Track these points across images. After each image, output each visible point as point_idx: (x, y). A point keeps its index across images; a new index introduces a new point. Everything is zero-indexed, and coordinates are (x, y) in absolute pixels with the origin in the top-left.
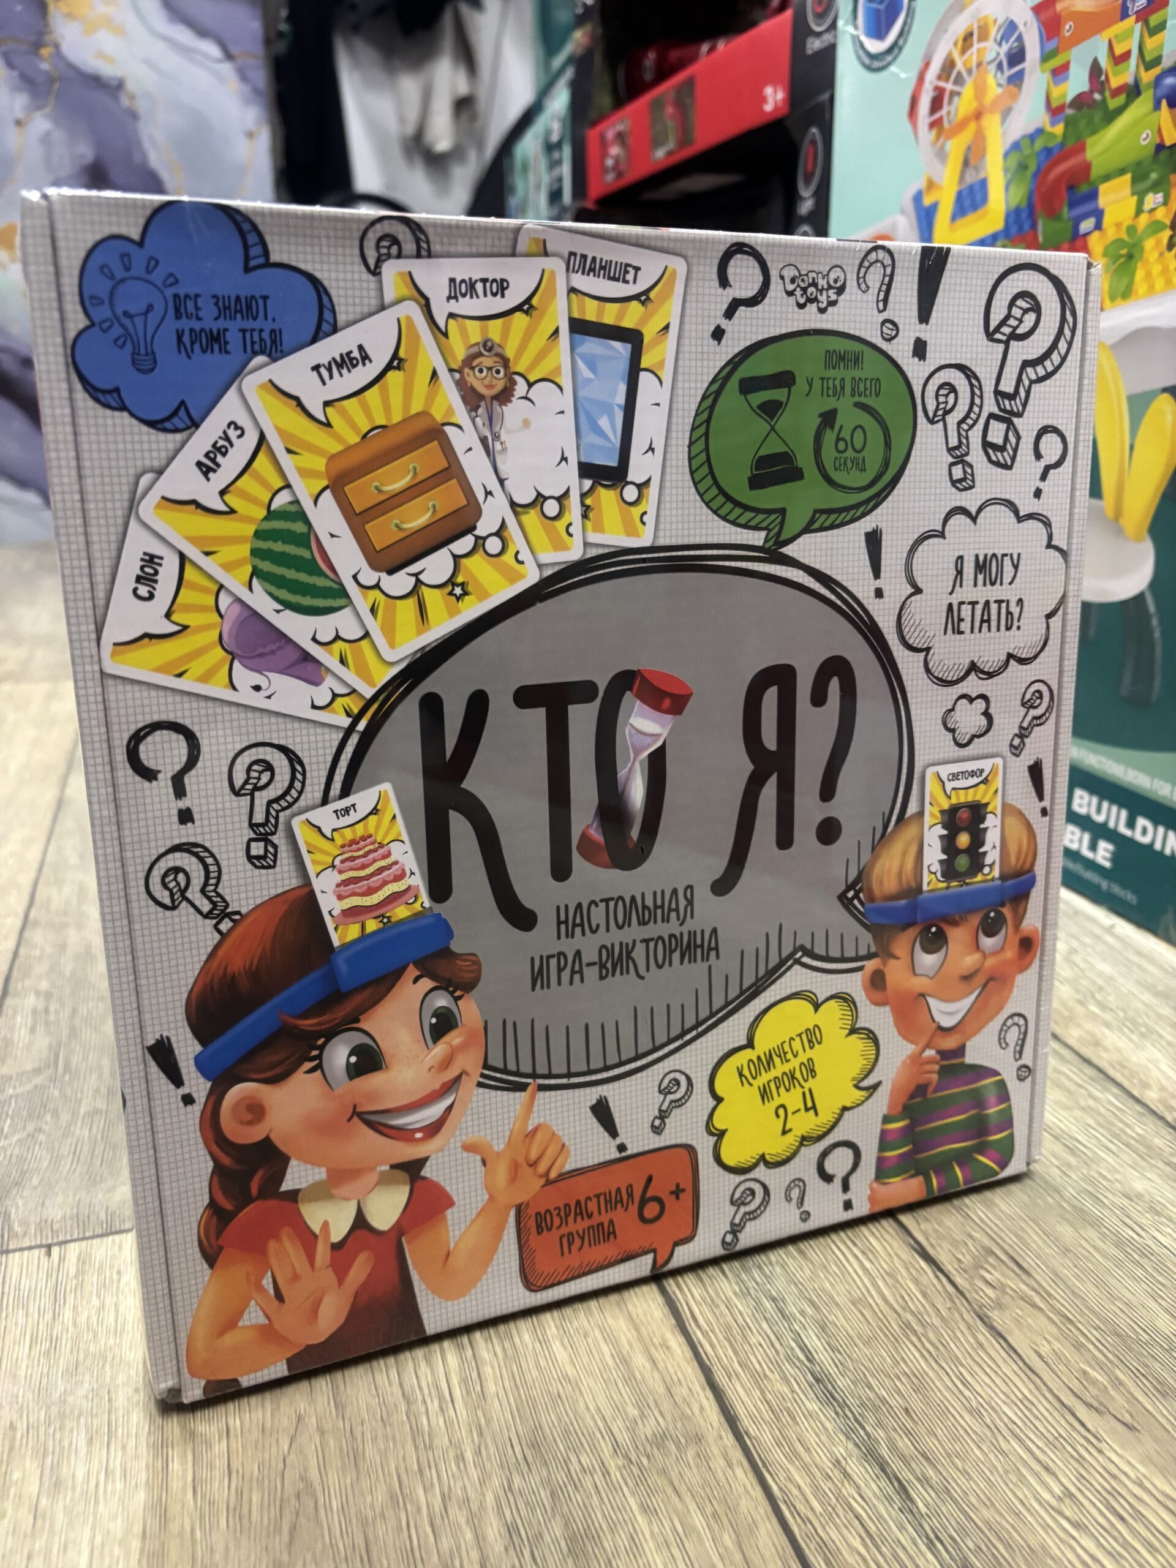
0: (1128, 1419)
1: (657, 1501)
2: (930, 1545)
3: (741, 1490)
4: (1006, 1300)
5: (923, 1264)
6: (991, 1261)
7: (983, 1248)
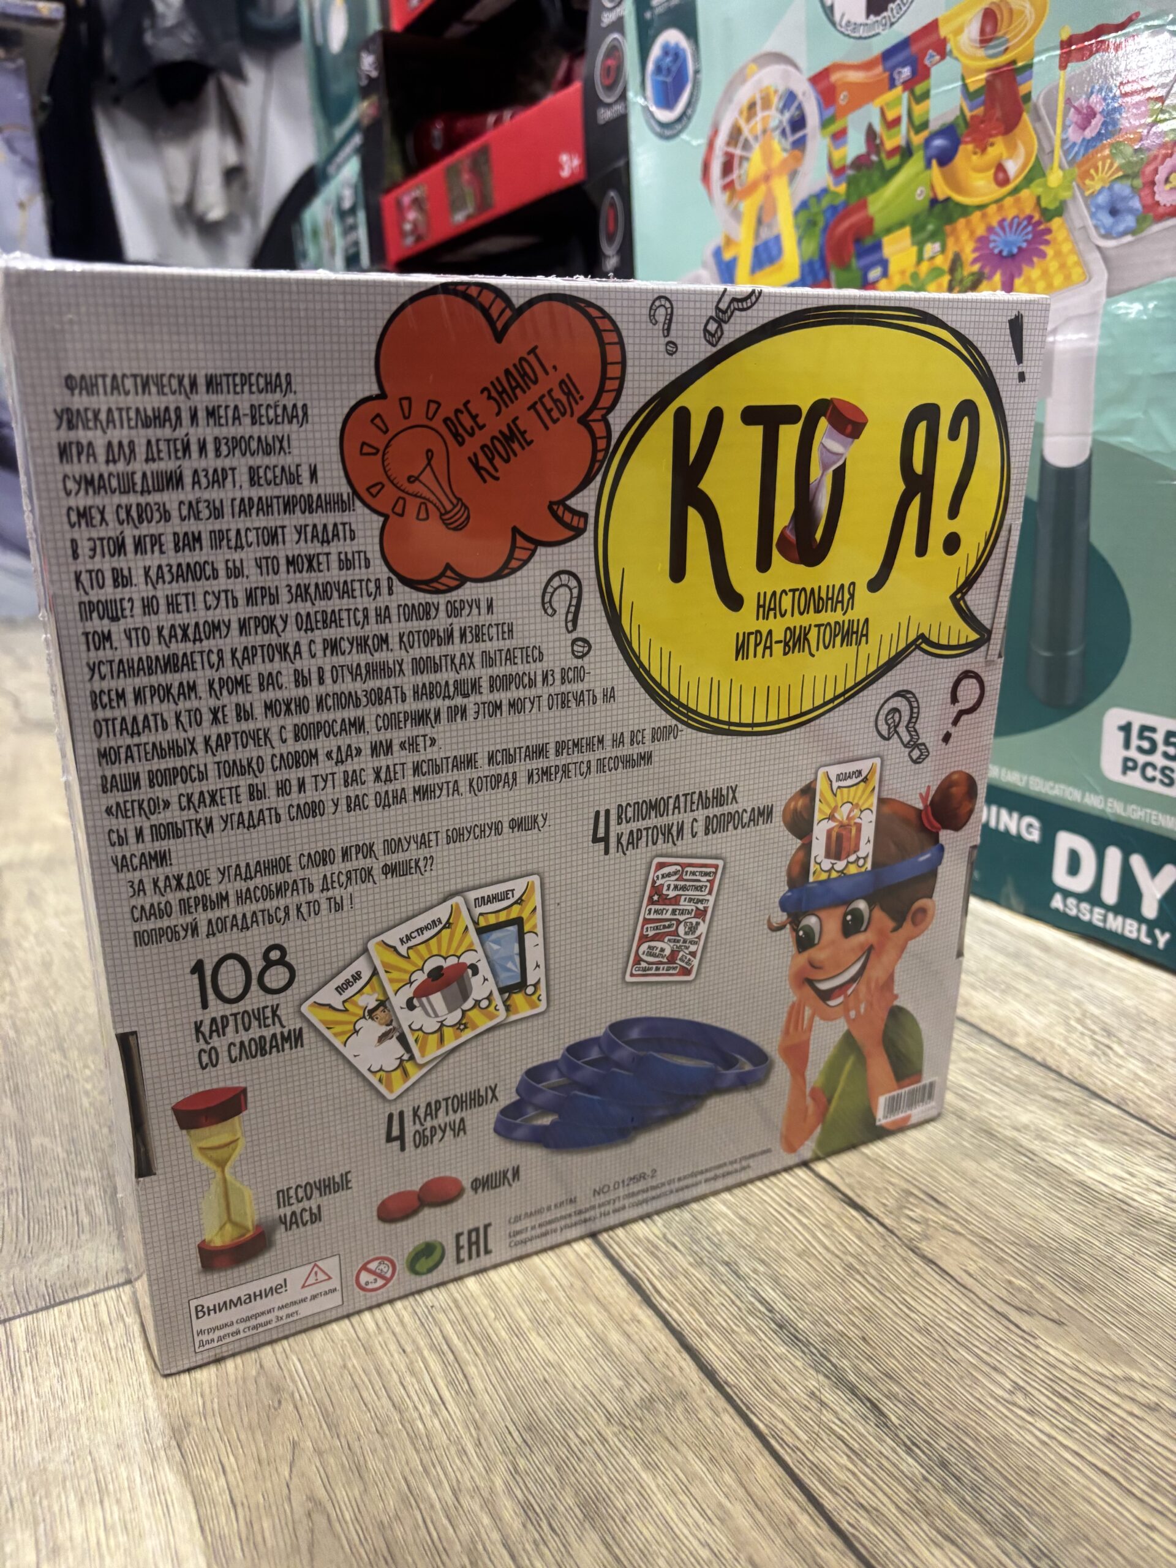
0: (1054, 1315)
1: (657, 1457)
2: (909, 1451)
3: (731, 1434)
4: (930, 1232)
5: (853, 1212)
6: (911, 1200)
7: (902, 1190)
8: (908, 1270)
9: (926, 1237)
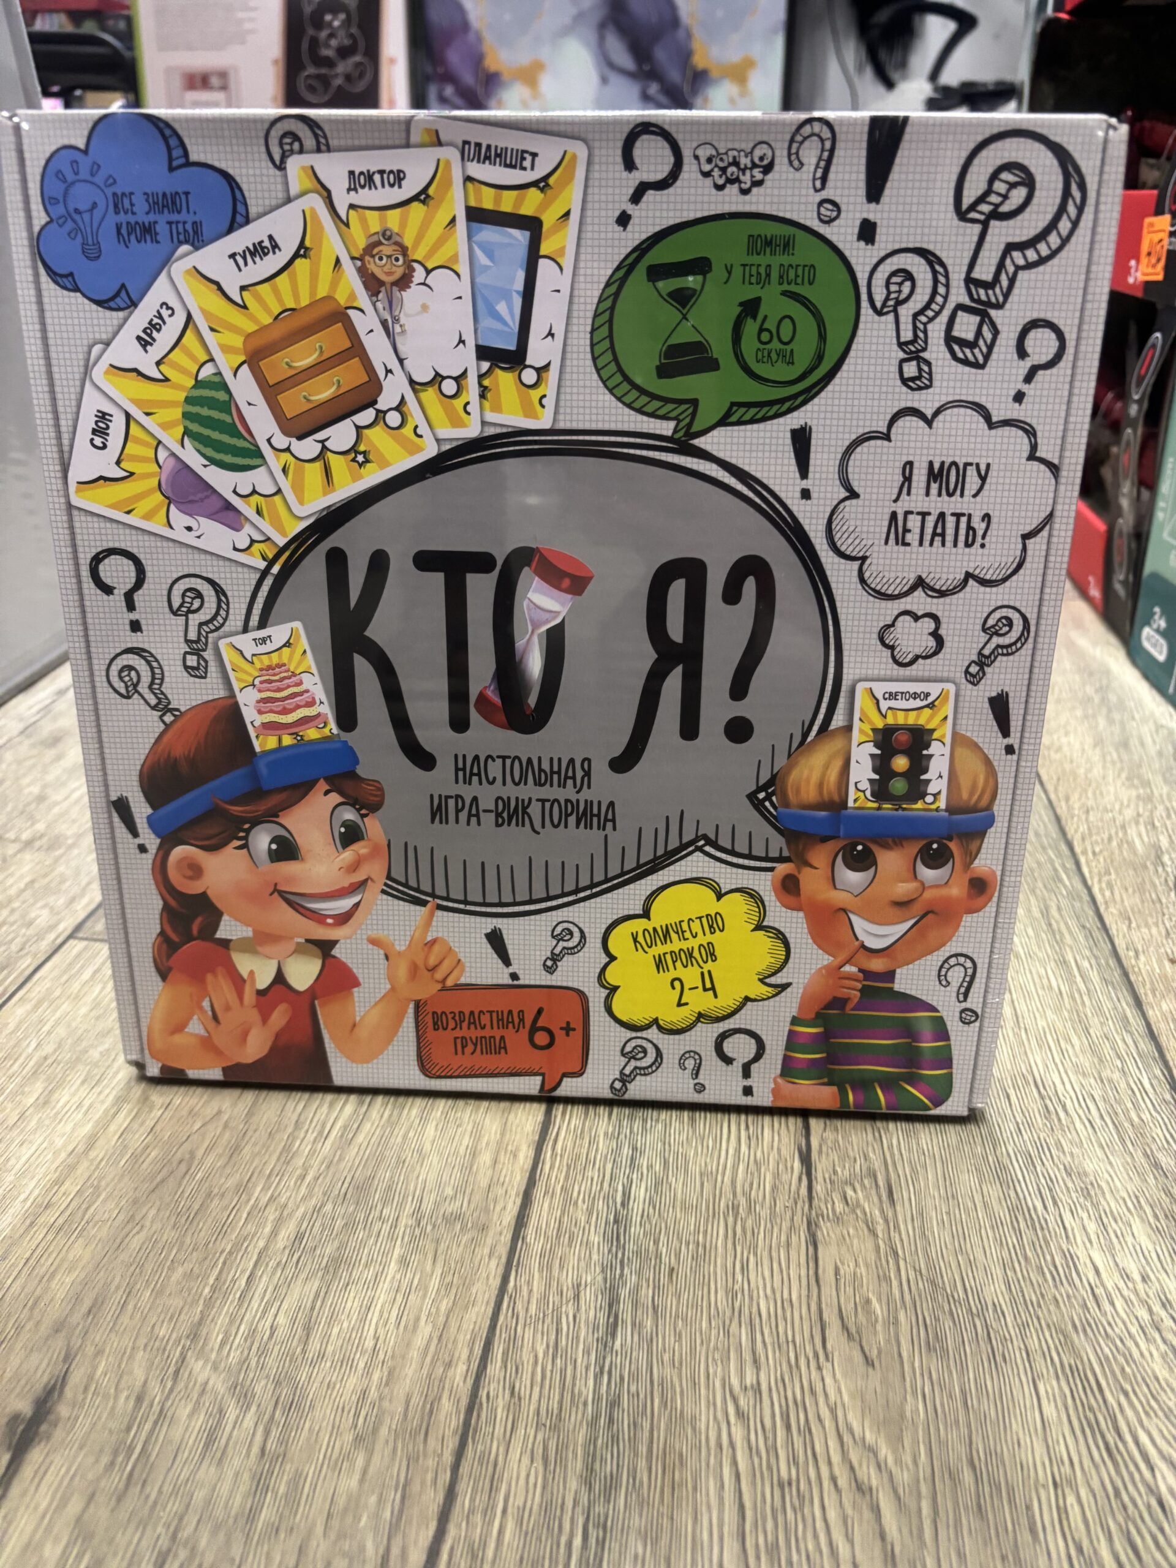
0: (873, 1354)
1: (415, 1259)
2: (599, 1374)
4: (849, 1217)
5: (797, 1164)
6: (866, 1182)
7: (869, 1169)
8: (784, 1238)
9: (838, 1219)
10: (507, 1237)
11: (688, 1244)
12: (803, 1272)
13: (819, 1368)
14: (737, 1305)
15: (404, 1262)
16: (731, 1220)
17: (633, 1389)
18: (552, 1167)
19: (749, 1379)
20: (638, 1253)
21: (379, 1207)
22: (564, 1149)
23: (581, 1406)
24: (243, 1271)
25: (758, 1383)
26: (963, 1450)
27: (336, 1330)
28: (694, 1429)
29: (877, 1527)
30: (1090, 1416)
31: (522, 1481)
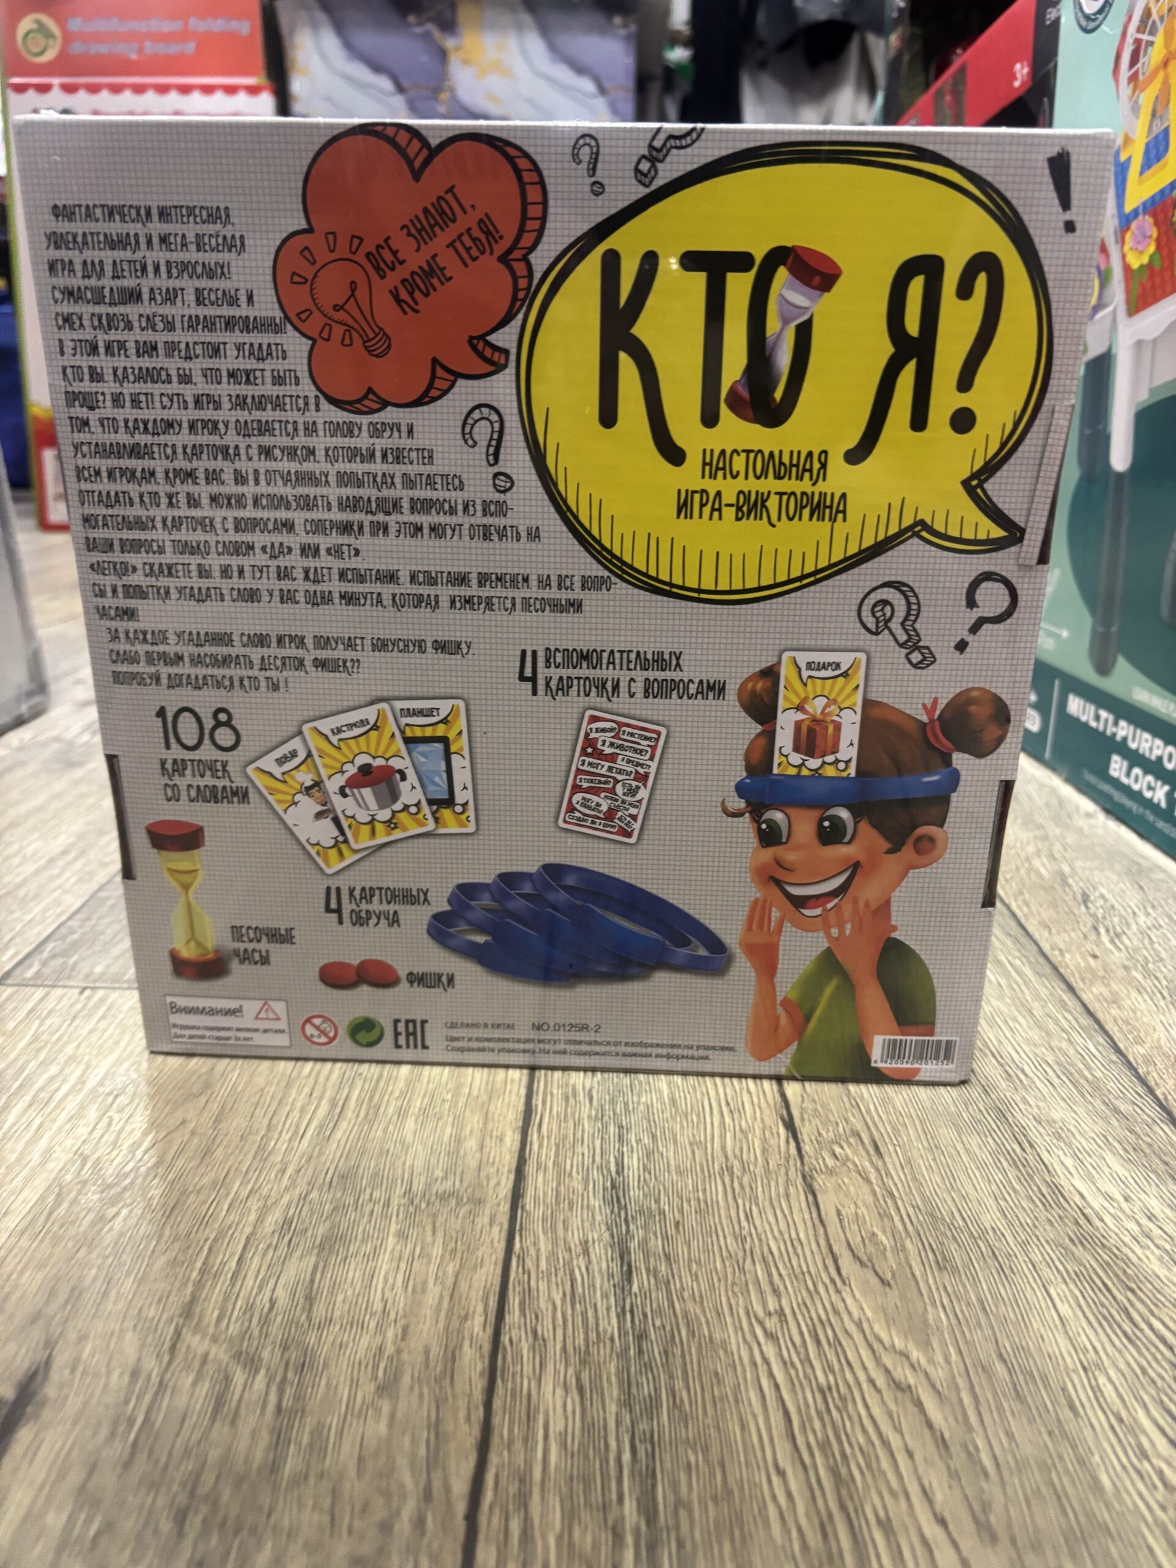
1: (413, 1232)
2: (621, 1313)
3: (488, 1240)
4: (841, 1170)
5: (782, 1130)
6: (851, 1140)
7: (852, 1130)
8: (782, 1190)
9: (831, 1172)
10: (505, 1207)
11: (689, 1201)
12: (807, 1216)
13: (838, 1292)
14: (747, 1246)
15: (402, 1235)
16: (727, 1179)
17: (658, 1323)
18: (540, 1146)
19: (772, 1305)
20: (641, 1212)
21: (368, 1191)
22: (550, 1132)
23: (608, 1343)
24: (232, 1255)
25: (782, 1309)
26: (991, 1347)
27: (340, 1298)
28: (726, 1351)
29: (923, 1418)
30: (1105, 1312)
31: (559, 1410)
